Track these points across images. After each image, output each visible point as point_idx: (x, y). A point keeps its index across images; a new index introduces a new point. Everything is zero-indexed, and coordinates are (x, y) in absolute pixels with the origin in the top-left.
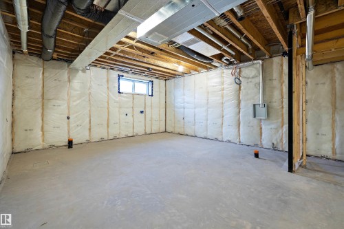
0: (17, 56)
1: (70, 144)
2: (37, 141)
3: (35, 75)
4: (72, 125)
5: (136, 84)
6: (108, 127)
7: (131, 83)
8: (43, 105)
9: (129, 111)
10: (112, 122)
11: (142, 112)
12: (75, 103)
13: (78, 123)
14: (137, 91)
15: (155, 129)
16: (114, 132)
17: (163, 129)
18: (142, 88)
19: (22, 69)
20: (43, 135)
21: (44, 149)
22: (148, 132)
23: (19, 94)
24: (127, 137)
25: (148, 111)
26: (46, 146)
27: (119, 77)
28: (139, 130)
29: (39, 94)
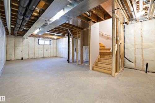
0: (8, 35)
1: (22, 59)
2: (13, 58)
3: (12, 40)
4: (23, 54)
5: (45, 41)
6: (35, 54)
7: (44, 41)
8: (15, 48)
9: (42, 50)
10: (36, 53)
11: (47, 50)
12: (24, 48)
13: (25, 53)
14: (45, 44)
15: (52, 55)
16: (37, 56)
17: (55, 55)
18: (47, 42)
19: (9, 39)
20: (15, 56)
21: (15, 60)
22: (49, 56)
23: (8, 45)
24: (41, 58)
25: (49, 50)
26: (15, 59)
27: (39, 39)
28: (46, 55)
29: (14, 45)
